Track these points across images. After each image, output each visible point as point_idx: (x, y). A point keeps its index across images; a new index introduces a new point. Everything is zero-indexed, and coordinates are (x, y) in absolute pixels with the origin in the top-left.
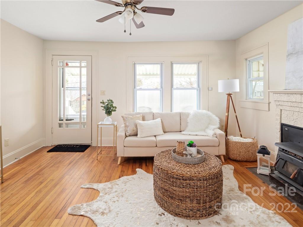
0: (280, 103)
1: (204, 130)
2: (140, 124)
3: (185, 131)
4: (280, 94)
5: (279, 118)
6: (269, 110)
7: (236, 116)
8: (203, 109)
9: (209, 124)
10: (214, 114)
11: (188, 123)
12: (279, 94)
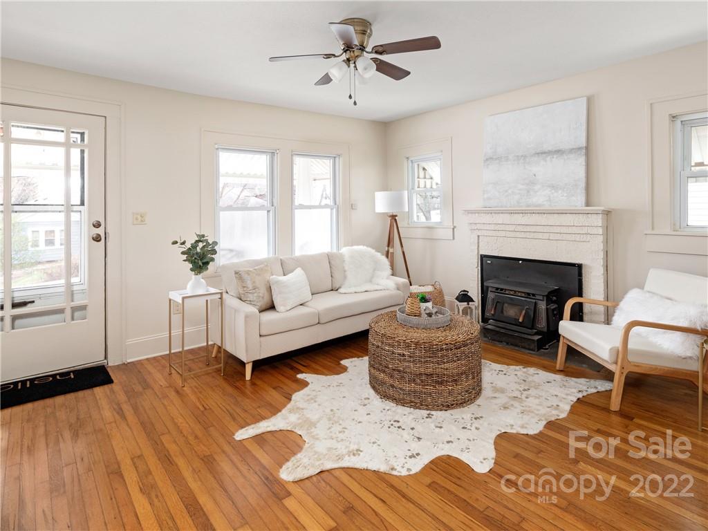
0: (478, 226)
1: (371, 281)
2: (277, 282)
3: (343, 287)
4: (480, 215)
5: (477, 247)
6: (454, 238)
9: (374, 270)
10: (379, 252)
12: (477, 214)
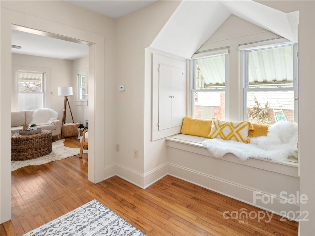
6: (87, 105)
7: (71, 111)
8: (47, 108)
10: (55, 110)
11: (32, 118)
